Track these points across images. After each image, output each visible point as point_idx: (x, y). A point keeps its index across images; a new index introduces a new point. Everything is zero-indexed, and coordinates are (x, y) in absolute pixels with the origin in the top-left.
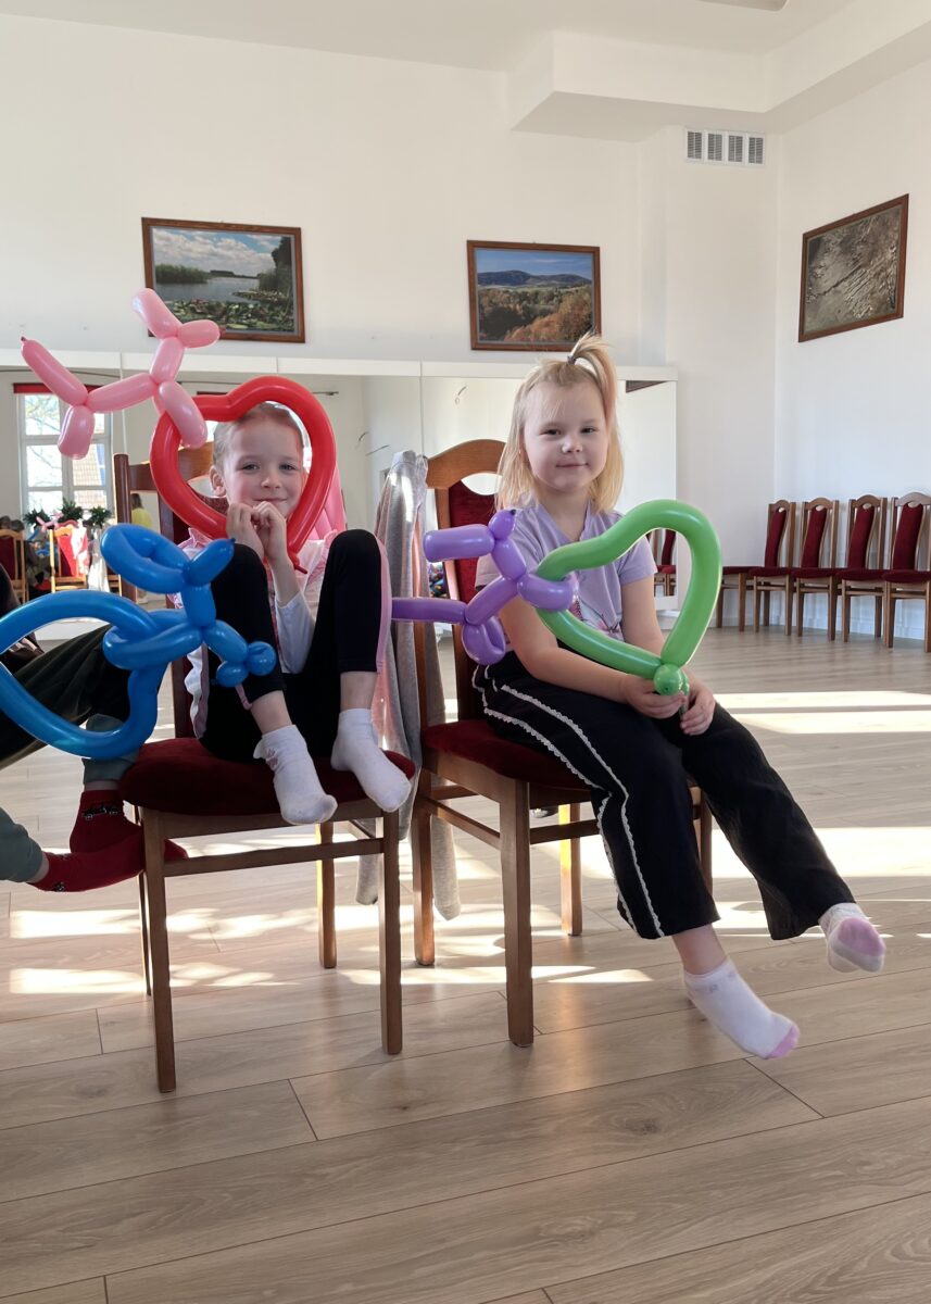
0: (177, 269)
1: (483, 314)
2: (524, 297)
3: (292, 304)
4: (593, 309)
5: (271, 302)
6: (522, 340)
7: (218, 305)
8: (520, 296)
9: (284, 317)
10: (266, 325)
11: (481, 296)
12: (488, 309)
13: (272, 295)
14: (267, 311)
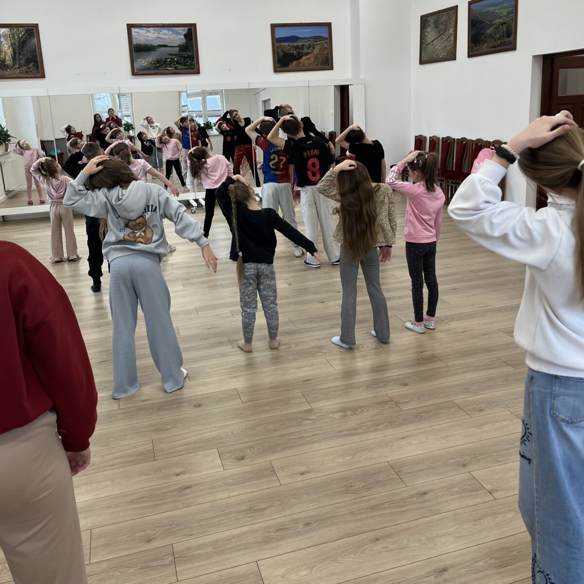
0: (143, 45)
1: (279, 56)
2: (297, 47)
3: (193, 57)
4: (329, 51)
5: (184, 57)
6: (297, 66)
7: (162, 60)
8: (295, 47)
9: (190, 63)
10: (182, 67)
11: (278, 48)
12: (281, 54)
13: (185, 54)
14: (182, 61)
